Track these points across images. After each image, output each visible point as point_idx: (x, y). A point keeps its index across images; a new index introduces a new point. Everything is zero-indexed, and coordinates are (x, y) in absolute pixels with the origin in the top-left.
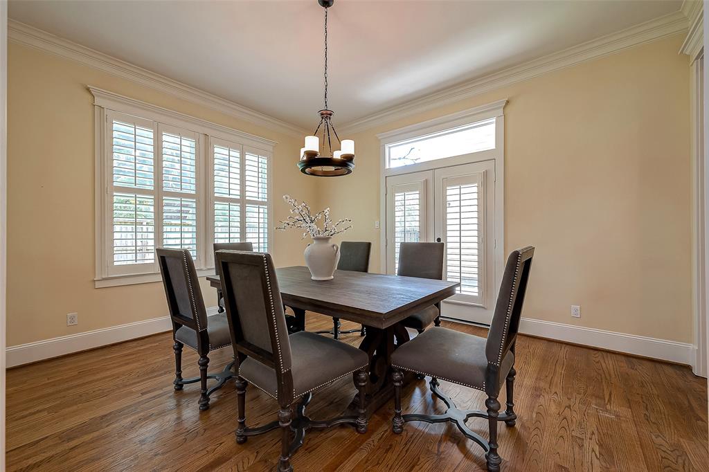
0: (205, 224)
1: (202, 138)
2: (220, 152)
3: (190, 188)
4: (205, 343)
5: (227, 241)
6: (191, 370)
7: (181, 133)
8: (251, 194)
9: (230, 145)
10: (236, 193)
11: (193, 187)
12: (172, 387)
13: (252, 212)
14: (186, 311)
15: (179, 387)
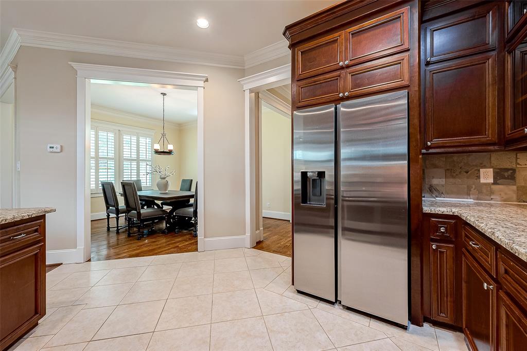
0: (119, 170)
1: (117, 132)
2: (126, 138)
3: (111, 155)
4: (118, 212)
5: (130, 179)
6: (113, 223)
7: (108, 131)
8: (142, 157)
9: (131, 134)
10: (134, 156)
11: (113, 155)
12: (106, 229)
13: (143, 165)
14: (111, 202)
15: (109, 228)
